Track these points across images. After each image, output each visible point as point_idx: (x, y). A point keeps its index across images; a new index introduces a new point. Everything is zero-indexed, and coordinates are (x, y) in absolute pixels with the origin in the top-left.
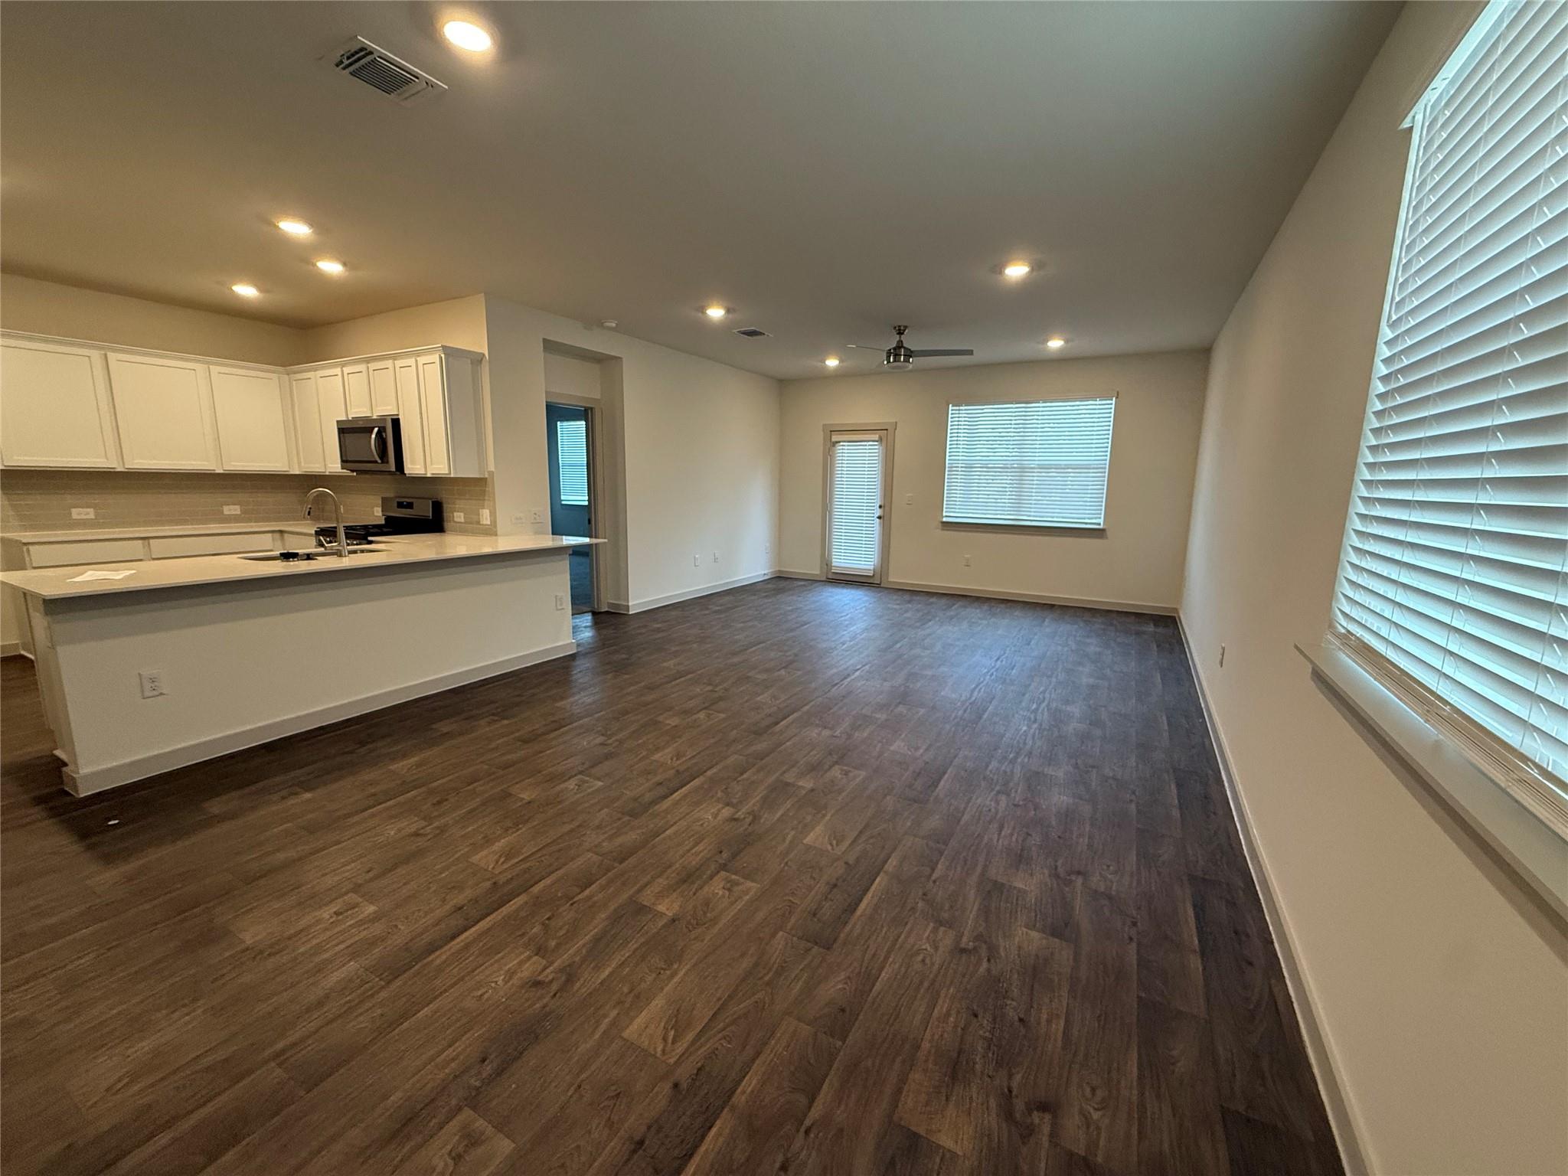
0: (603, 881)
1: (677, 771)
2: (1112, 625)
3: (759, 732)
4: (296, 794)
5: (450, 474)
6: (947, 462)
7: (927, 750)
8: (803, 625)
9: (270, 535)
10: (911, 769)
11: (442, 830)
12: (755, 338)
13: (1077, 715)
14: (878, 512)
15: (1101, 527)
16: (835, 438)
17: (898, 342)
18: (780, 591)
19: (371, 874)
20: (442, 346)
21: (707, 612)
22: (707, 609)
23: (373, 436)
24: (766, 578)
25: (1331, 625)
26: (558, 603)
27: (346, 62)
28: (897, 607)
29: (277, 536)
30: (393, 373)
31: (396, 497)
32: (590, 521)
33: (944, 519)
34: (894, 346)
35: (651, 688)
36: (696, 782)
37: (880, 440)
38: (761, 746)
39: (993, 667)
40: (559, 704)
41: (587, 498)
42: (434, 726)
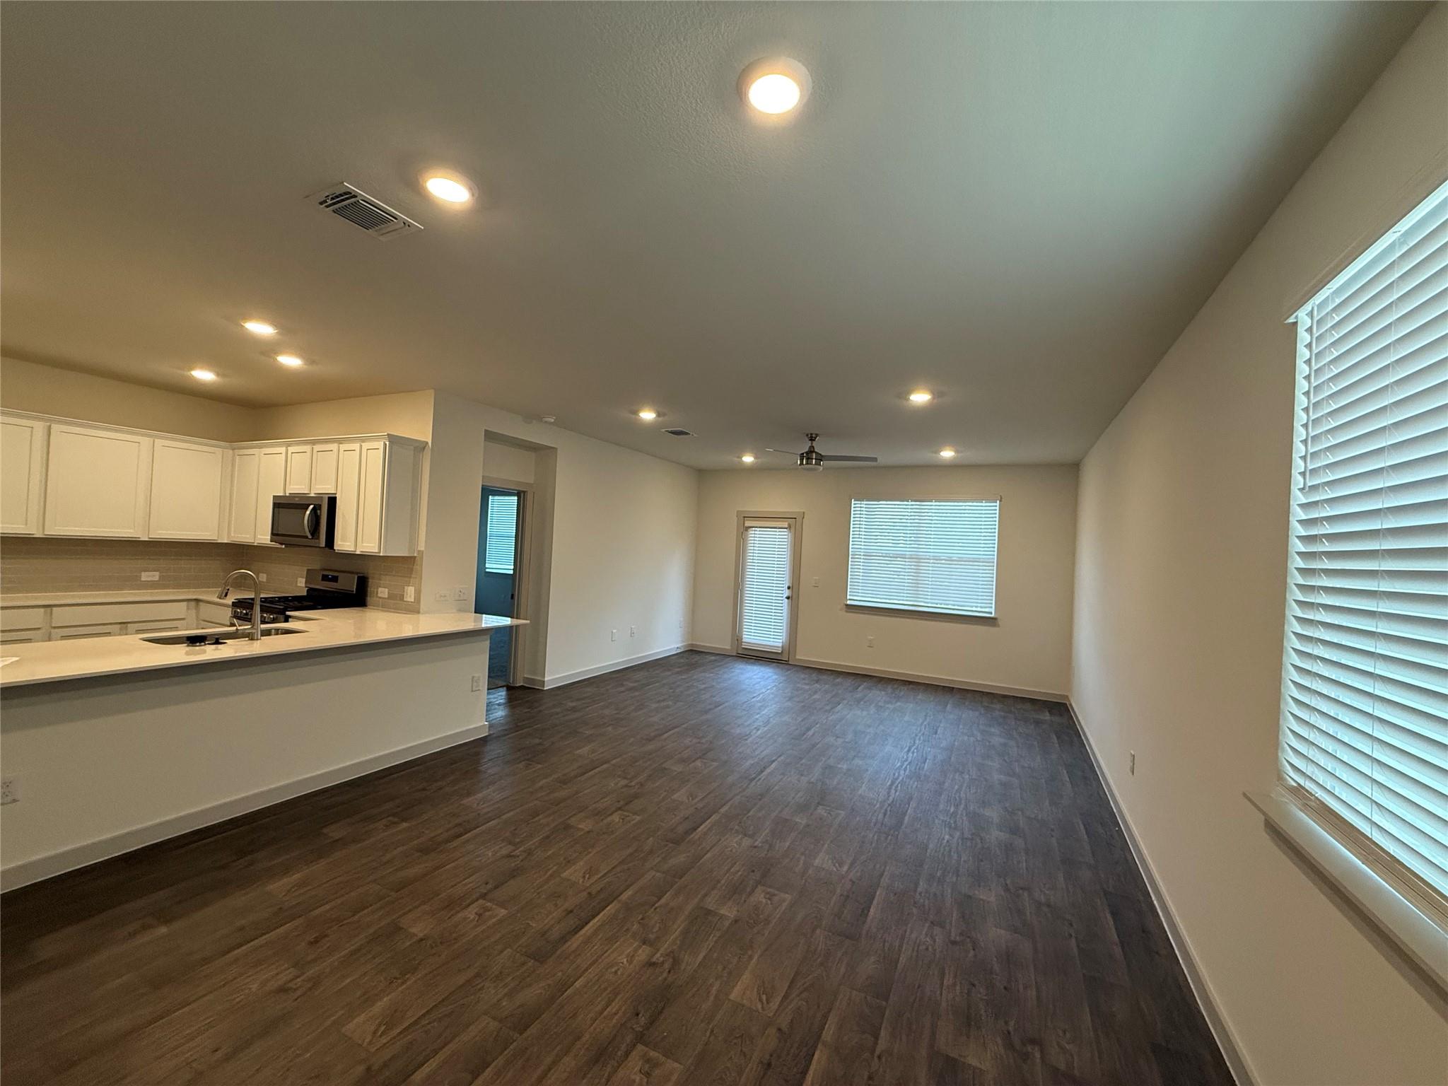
0: (500, 1061)
1: (589, 893)
2: (1010, 712)
3: (677, 840)
4: (150, 927)
5: (380, 553)
6: (850, 550)
7: (852, 864)
8: (716, 707)
9: (185, 603)
10: (838, 891)
11: (316, 982)
12: (682, 436)
13: (996, 820)
14: (787, 593)
15: (993, 615)
16: (748, 524)
17: (810, 447)
18: (692, 666)
19: (219, 1054)
20: (388, 435)
21: (623, 689)
22: (622, 685)
23: (308, 512)
24: (679, 651)
25: (1280, 777)
26: (475, 684)
27: (329, 202)
28: (807, 687)
29: (193, 604)
30: (335, 457)
31: (321, 570)
32: (512, 597)
33: (849, 602)
34: (807, 450)
35: (564, 782)
36: (610, 909)
37: (789, 527)
38: (679, 859)
39: (906, 760)
40: (465, 801)
41: (512, 567)
42: (325, 831)
